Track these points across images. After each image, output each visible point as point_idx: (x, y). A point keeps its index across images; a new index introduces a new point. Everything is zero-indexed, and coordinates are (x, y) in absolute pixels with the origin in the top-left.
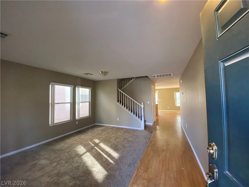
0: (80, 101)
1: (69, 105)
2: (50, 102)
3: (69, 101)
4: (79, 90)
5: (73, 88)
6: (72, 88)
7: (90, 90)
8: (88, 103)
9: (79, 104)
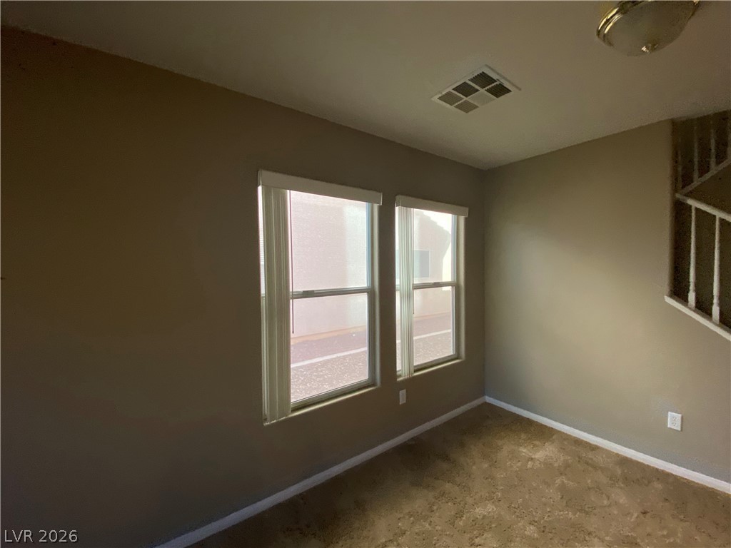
0: (417, 281)
1: (363, 299)
2: (263, 291)
3: (363, 283)
4: (407, 220)
5: (380, 209)
6: (376, 207)
7: (462, 219)
8: (449, 288)
9: (409, 297)
